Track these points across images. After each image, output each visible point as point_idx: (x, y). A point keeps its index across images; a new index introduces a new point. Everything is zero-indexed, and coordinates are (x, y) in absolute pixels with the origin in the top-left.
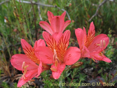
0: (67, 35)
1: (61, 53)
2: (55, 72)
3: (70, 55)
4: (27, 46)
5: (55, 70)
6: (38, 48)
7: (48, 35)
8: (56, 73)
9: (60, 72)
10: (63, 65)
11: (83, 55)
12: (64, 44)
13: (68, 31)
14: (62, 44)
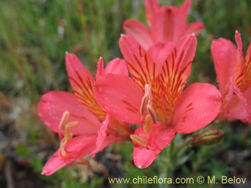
0: (187, 48)
1: (167, 99)
2: (143, 147)
3: (190, 105)
4: (80, 73)
5: (143, 143)
6: (104, 78)
7: (135, 46)
8: (143, 150)
9: (155, 151)
10: (168, 131)
11: (228, 112)
12: (176, 73)
13: (192, 37)
14: (172, 74)
